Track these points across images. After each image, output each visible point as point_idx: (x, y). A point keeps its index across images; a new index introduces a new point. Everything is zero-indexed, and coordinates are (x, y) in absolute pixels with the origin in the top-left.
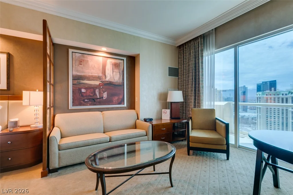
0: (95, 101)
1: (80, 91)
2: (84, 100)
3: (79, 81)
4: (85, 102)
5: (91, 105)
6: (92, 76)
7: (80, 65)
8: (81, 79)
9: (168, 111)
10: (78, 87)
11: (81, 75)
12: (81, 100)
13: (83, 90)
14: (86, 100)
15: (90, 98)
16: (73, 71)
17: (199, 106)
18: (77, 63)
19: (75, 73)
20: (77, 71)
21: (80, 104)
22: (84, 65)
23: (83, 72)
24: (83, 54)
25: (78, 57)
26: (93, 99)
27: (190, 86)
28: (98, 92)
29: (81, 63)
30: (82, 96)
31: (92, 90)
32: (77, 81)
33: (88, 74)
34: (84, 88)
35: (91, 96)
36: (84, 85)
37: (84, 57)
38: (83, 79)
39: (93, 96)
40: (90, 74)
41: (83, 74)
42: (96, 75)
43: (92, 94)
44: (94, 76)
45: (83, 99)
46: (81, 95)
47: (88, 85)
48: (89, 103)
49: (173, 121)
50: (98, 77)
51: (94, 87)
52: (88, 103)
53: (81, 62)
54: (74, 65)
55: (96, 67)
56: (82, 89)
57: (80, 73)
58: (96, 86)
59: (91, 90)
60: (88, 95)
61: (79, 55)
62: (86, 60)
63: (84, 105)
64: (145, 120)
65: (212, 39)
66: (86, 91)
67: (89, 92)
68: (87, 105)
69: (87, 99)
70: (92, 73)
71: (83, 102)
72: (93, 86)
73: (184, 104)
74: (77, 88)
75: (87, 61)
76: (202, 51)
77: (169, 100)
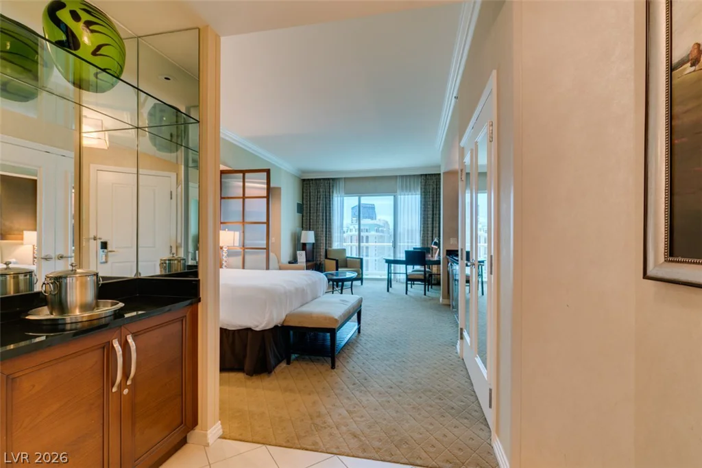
9: (304, 252)
17: (331, 247)
27: (320, 226)
49: (310, 264)
64: (290, 263)
65: (342, 184)
73: (315, 245)
76: (333, 192)
77: (302, 241)
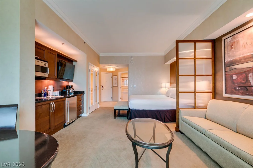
0: (247, 90)
1: (231, 78)
2: (235, 88)
3: (230, 67)
4: (237, 91)
5: (242, 94)
6: (243, 57)
7: (231, 50)
8: (232, 65)
10: (230, 73)
11: (232, 60)
12: (233, 89)
13: (235, 77)
14: (237, 88)
15: (242, 85)
16: (226, 58)
18: (229, 48)
19: (228, 60)
20: (229, 57)
21: (232, 93)
22: (234, 48)
23: (234, 56)
24: (233, 36)
25: (229, 42)
26: (246, 87)
28: (252, 77)
29: (232, 47)
30: (234, 83)
31: (244, 75)
32: (229, 67)
33: (239, 57)
34: (235, 74)
35: (242, 83)
36: (235, 71)
37: (234, 38)
38: (234, 64)
39: (245, 83)
40: (241, 56)
41: (234, 59)
42: (249, 54)
43: (244, 80)
44: (245, 57)
45: (234, 86)
46: (232, 82)
47: (239, 69)
48: (241, 92)
50: (251, 56)
51: (246, 71)
52: (239, 92)
53: (232, 45)
54: (226, 52)
55: (248, 44)
56: (233, 76)
57: (231, 58)
58: (249, 69)
59: (242, 75)
60: (239, 82)
61: (230, 39)
62: (236, 41)
63: (235, 94)
66: (237, 78)
67: (241, 79)
68: (238, 94)
69: (239, 87)
70: (243, 54)
71: (234, 90)
72: (244, 70)
74: (229, 75)
75: (238, 41)
